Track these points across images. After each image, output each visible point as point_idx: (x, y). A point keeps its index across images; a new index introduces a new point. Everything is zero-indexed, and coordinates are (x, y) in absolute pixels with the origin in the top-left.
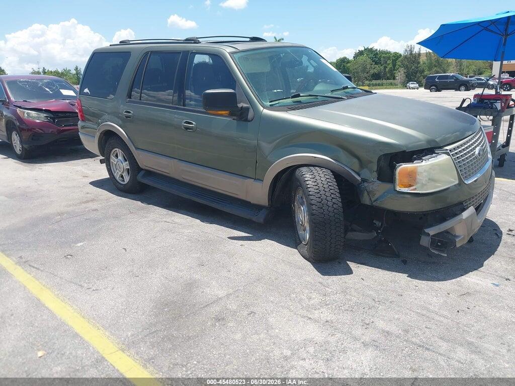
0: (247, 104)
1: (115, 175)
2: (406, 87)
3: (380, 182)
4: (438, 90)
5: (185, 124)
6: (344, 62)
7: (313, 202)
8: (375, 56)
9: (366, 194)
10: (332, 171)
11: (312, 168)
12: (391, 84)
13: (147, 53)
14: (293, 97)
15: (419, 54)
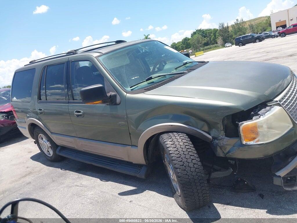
0: (114, 92)
1: (44, 151)
2: (224, 46)
3: (228, 138)
4: (244, 45)
5: (76, 113)
6: (186, 40)
7: (177, 166)
8: (203, 33)
9: (219, 149)
10: (187, 135)
11: (171, 134)
12: (216, 47)
13: (45, 67)
14: (147, 80)
15: (228, 27)
